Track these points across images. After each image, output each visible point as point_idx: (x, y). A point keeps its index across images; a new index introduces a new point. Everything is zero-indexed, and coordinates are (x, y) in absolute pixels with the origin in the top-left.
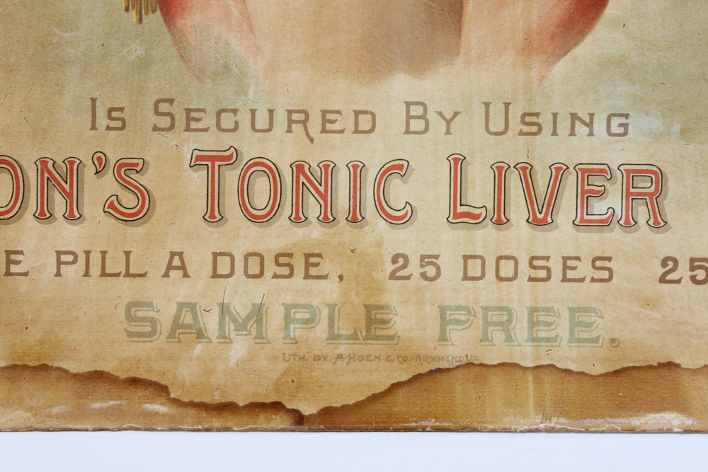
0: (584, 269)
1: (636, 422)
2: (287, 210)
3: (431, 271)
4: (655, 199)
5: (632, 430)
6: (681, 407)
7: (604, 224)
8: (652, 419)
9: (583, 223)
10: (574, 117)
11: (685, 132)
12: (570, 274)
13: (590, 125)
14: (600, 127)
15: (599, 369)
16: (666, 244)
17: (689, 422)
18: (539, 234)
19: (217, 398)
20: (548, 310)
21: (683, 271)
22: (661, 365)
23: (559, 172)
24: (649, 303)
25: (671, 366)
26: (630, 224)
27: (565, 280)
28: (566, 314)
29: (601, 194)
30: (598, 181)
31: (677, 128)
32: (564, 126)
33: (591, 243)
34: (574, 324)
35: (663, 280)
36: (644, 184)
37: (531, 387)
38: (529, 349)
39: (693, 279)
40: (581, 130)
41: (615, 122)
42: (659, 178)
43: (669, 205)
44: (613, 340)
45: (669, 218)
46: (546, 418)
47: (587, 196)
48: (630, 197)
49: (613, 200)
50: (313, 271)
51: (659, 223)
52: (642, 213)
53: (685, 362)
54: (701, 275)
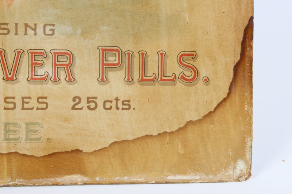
0: (33, 103)
1: (59, 180)
4: (69, 67)
5: (57, 184)
6: (82, 171)
7: (43, 80)
8: (67, 178)
9: (33, 80)
10: (26, 25)
11: (83, 33)
12: (26, 106)
13: (35, 30)
14: (40, 31)
15: (41, 154)
16: (75, 90)
17: (86, 179)
18: (9, 85)
20: (14, 124)
21: (84, 103)
22: (72, 151)
23: (19, 54)
24: (66, 120)
25: (78, 151)
26: (56, 80)
27: (23, 108)
28: (24, 126)
29: (41, 65)
30: (39, 58)
31: (79, 31)
32: (21, 30)
33: (36, 89)
34: (28, 131)
35: (73, 108)
36: (64, 60)
37: (5, 163)
38: (4, 144)
39: (89, 107)
40: (30, 32)
41: (48, 28)
42: (71, 56)
43: (76, 70)
44: (48, 139)
45: (76, 77)
46: (13, 179)
47: (34, 66)
48: (56, 66)
49: (47, 68)
51: (71, 79)
52: (62, 74)
53: (85, 149)
54: (92, 105)
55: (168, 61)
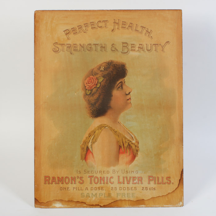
0: (133, 189)
1: (139, 206)
2: (99, 182)
3: (116, 189)
4: (141, 180)
5: (139, 207)
6: (144, 204)
7: (136, 183)
8: (141, 206)
9: (133, 183)
10: (132, 171)
11: (144, 173)
13: (134, 172)
14: (135, 172)
15: (135, 200)
16: (143, 186)
17: (145, 206)
18: (128, 185)
19: (92, 204)
20: (129, 193)
21: (145, 189)
22: (142, 200)
23: (130, 178)
24: (141, 192)
25: (143, 200)
26: (138, 183)
27: (131, 190)
28: (131, 194)
29: (135, 180)
30: (135, 178)
31: (144, 172)
32: (131, 172)
33: (134, 186)
34: (132, 195)
35: (142, 190)
36: (140, 179)
37: (127, 202)
38: (127, 198)
39: (146, 190)
40: (133, 173)
41: (137, 172)
42: (142, 178)
43: (143, 181)
44: (137, 197)
45: (143, 183)
46: (129, 206)
47: (133, 180)
48: (138, 180)
49: (136, 181)
50: (102, 189)
51: (142, 183)
52: (140, 182)
53: (145, 199)
54: (147, 189)
55: (164, 179)
